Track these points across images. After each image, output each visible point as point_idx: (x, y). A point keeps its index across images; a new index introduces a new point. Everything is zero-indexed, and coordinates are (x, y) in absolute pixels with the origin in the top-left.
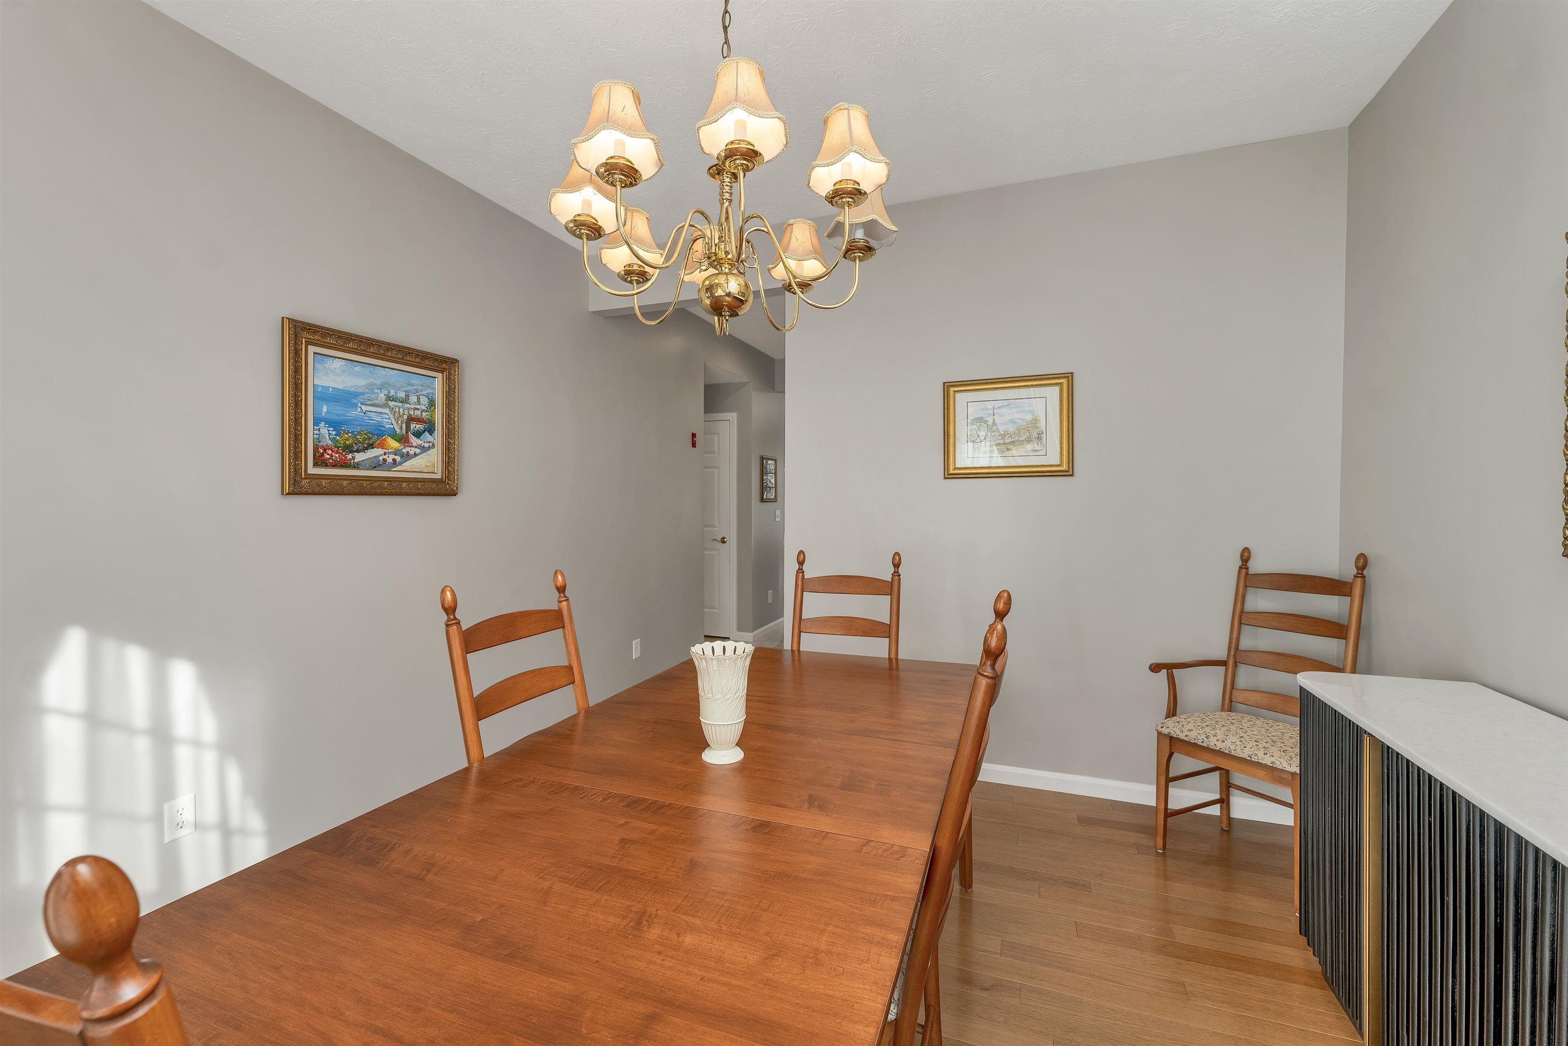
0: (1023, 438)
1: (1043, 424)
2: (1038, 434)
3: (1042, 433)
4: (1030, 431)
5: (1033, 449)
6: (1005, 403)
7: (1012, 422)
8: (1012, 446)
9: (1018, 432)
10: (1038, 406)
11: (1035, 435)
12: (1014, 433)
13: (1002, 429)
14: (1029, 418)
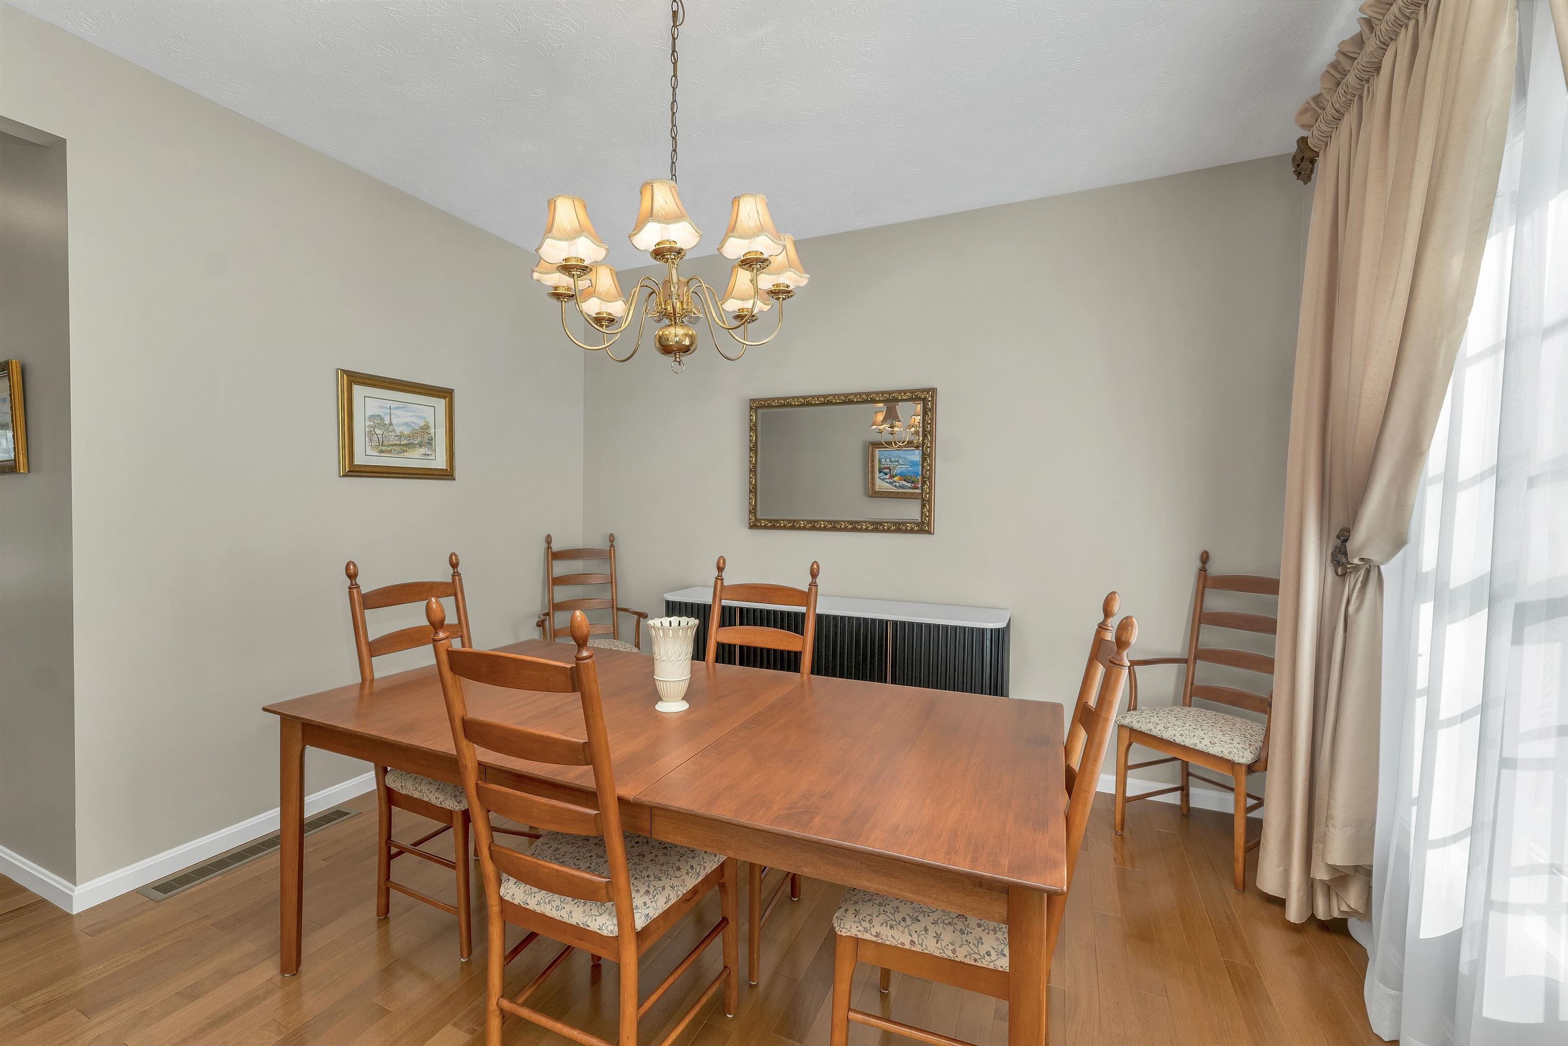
0: (416, 442)
1: (432, 431)
2: (428, 439)
3: (432, 439)
4: (423, 436)
5: (425, 453)
6: (401, 405)
7: (406, 424)
8: (407, 448)
9: (414, 434)
10: (428, 413)
11: (426, 440)
12: (409, 436)
13: (398, 430)
14: (422, 423)
